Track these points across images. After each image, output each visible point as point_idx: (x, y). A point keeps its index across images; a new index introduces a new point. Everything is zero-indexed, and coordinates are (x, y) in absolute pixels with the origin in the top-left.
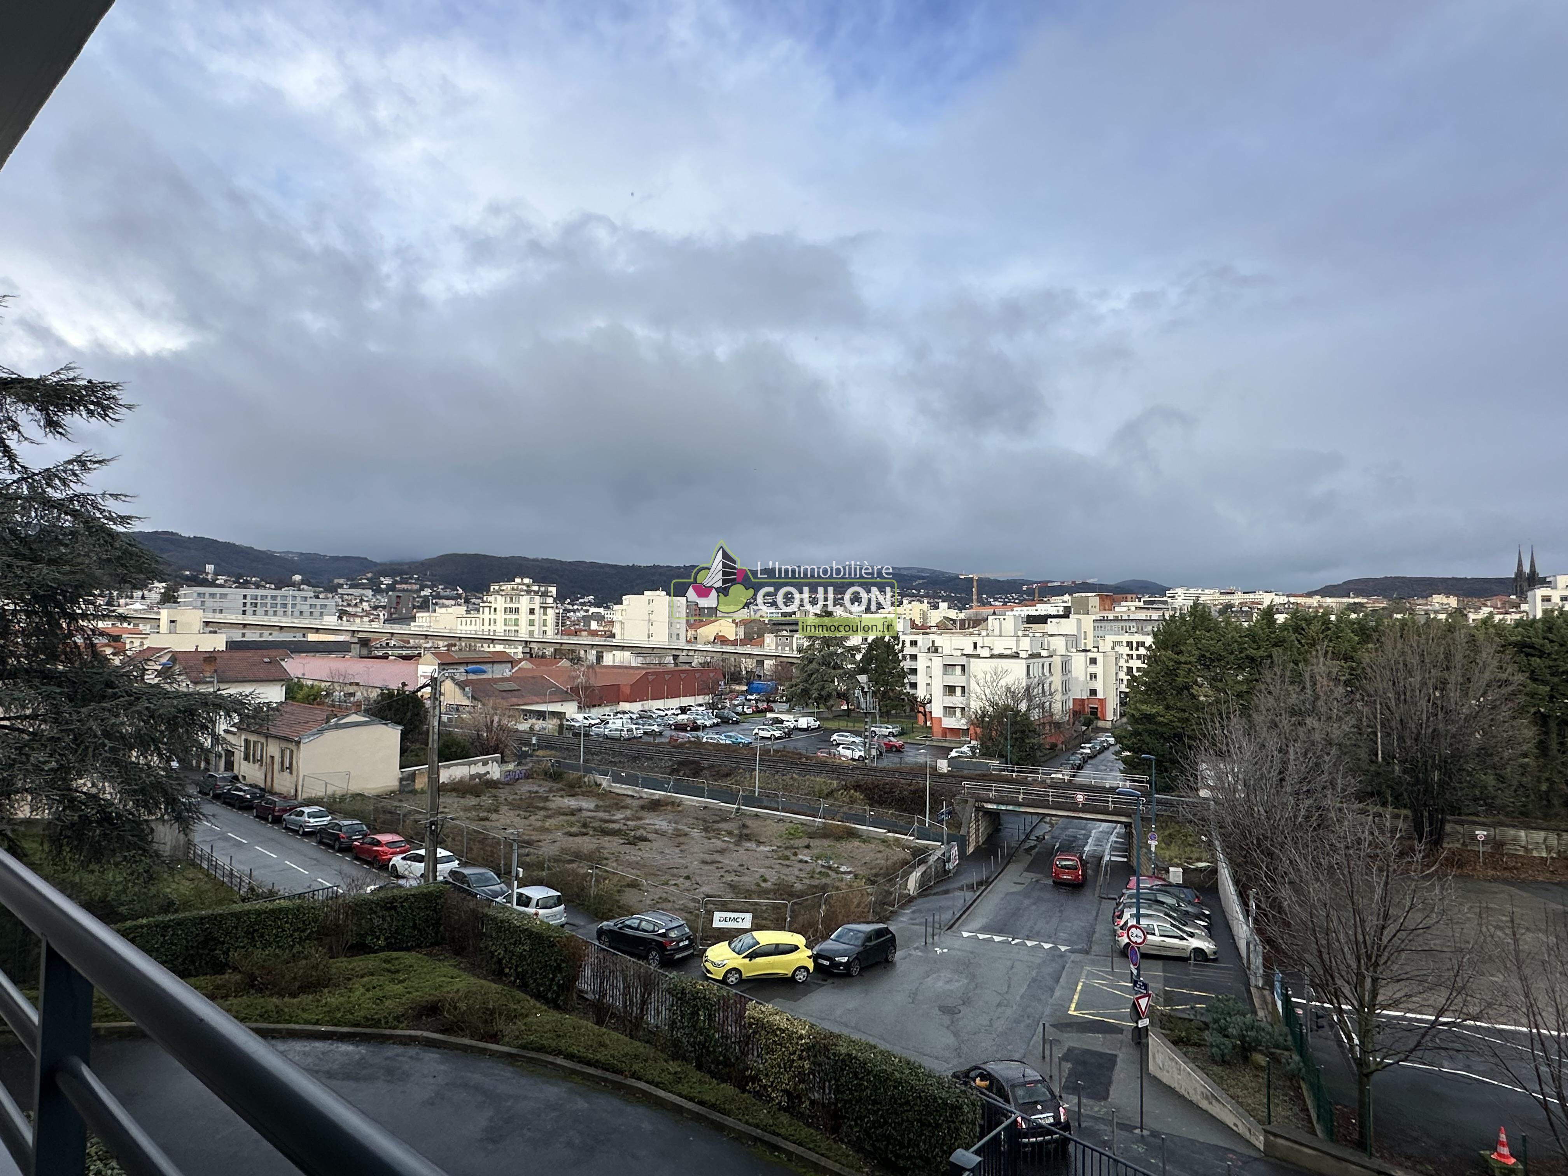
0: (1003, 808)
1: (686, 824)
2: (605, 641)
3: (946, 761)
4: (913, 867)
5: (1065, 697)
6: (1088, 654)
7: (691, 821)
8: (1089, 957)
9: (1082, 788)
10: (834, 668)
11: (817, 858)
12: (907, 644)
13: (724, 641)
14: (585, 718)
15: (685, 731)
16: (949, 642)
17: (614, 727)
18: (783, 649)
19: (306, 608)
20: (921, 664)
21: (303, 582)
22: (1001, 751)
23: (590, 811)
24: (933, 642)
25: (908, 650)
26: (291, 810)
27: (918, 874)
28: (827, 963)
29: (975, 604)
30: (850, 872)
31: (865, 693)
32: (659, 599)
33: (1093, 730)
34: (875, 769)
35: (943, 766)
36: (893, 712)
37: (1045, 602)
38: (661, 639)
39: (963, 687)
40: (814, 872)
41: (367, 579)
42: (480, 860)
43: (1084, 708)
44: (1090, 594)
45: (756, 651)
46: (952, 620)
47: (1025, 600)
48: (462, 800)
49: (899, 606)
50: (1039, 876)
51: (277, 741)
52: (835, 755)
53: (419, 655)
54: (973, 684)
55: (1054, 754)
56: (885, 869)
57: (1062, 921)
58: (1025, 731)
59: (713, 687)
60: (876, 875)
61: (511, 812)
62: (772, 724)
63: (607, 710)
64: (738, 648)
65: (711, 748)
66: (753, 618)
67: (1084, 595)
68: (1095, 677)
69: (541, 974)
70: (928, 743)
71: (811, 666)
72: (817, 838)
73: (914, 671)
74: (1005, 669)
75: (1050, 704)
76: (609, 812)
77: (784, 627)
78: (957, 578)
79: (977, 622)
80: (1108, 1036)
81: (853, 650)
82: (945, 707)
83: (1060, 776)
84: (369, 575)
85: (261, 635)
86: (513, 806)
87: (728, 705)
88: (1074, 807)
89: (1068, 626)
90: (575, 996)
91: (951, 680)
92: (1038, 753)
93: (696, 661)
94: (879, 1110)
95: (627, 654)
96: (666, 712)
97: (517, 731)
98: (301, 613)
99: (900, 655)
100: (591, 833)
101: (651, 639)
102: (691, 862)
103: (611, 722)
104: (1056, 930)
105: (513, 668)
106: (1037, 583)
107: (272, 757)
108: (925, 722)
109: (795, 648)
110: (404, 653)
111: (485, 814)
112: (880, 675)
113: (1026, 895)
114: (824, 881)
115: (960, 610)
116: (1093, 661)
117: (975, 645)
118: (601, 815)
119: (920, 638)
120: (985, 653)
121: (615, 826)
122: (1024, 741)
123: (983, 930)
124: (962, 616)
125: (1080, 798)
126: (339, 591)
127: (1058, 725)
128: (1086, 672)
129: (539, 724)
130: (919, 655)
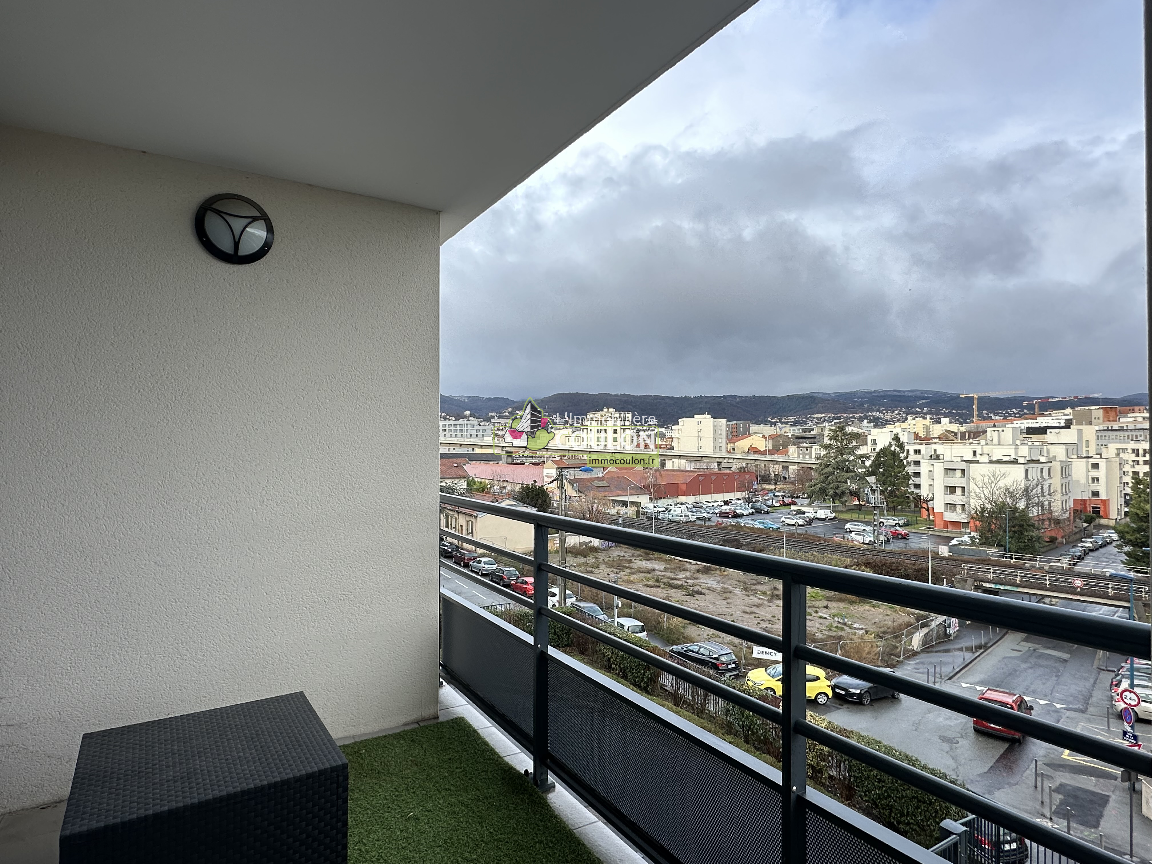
0: (1001, 587)
1: (731, 585)
2: (666, 452)
3: (947, 547)
4: (917, 629)
5: (1064, 498)
6: (1090, 460)
7: (735, 583)
8: (1085, 715)
9: (1080, 575)
10: (847, 472)
11: (834, 616)
12: (912, 452)
13: (756, 451)
14: (655, 507)
15: (728, 517)
16: (949, 450)
17: (675, 513)
18: (804, 457)
19: (474, 432)
20: (924, 469)
21: (471, 415)
22: (1000, 541)
23: (661, 571)
24: (935, 451)
25: (912, 457)
26: (474, 559)
27: (921, 635)
28: (843, 693)
29: (975, 419)
30: (862, 629)
31: (873, 491)
32: (706, 419)
33: (1095, 527)
34: (883, 551)
35: (944, 551)
36: (899, 507)
37: (1046, 416)
38: (707, 450)
39: (963, 488)
40: (832, 626)
41: (509, 412)
42: (589, 598)
43: (1085, 507)
44: (1093, 408)
45: (781, 458)
46: (953, 432)
47: (1026, 414)
48: (575, 559)
49: (904, 422)
50: (1037, 646)
51: (464, 516)
52: (848, 539)
53: (544, 462)
54: (972, 485)
55: (1052, 546)
56: (891, 628)
57: (1058, 684)
58: (1023, 525)
59: (748, 486)
60: (884, 633)
61: (608, 569)
62: (796, 514)
63: (670, 501)
64: (767, 456)
65: (748, 530)
66: (779, 433)
67: (1087, 408)
68: (1098, 480)
69: (636, 670)
70: (930, 533)
71: (826, 470)
72: (834, 601)
73: (918, 475)
74: (1003, 472)
75: (1050, 503)
76: (674, 573)
77: (804, 440)
78: (958, 397)
79: (977, 434)
80: (1101, 780)
81: (863, 457)
82: (947, 504)
83: (1058, 564)
84: (510, 410)
85: (449, 450)
86: (609, 565)
87: (760, 499)
88: (1073, 591)
89: (1069, 436)
90: (659, 687)
91: (951, 482)
92: (1037, 545)
93: (735, 467)
94: (883, 786)
95: (683, 461)
96: (713, 504)
97: (609, 514)
98: (471, 435)
99: (905, 462)
100: (662, 586)
101: (700, 450)
102: (735, 612)
103: (673, 510)
104: (1052, 690)
105: (604, 471)
106: (1038, 399)
107: (462, 526)
108: (928, 516)
109: (813, 456)
110: (533, 461)
111: (591, 569)
112: (887, 477)
113: (1024, 659)
114: (840, 633)
115: (961, 424)
116: (1095, 466)
117: (975, 453)
118: (668, 574)
119: (923, 448)
120: (985, 459)
121: (679, 583)
122: (1022, 534)
123: (981, 683)
124: (963, 429)
125: (1078, 583)
126: (493, 420)
127: (1057, 522)
128: (1087, 476)
129: (623, 510)
130: (922, 461)
